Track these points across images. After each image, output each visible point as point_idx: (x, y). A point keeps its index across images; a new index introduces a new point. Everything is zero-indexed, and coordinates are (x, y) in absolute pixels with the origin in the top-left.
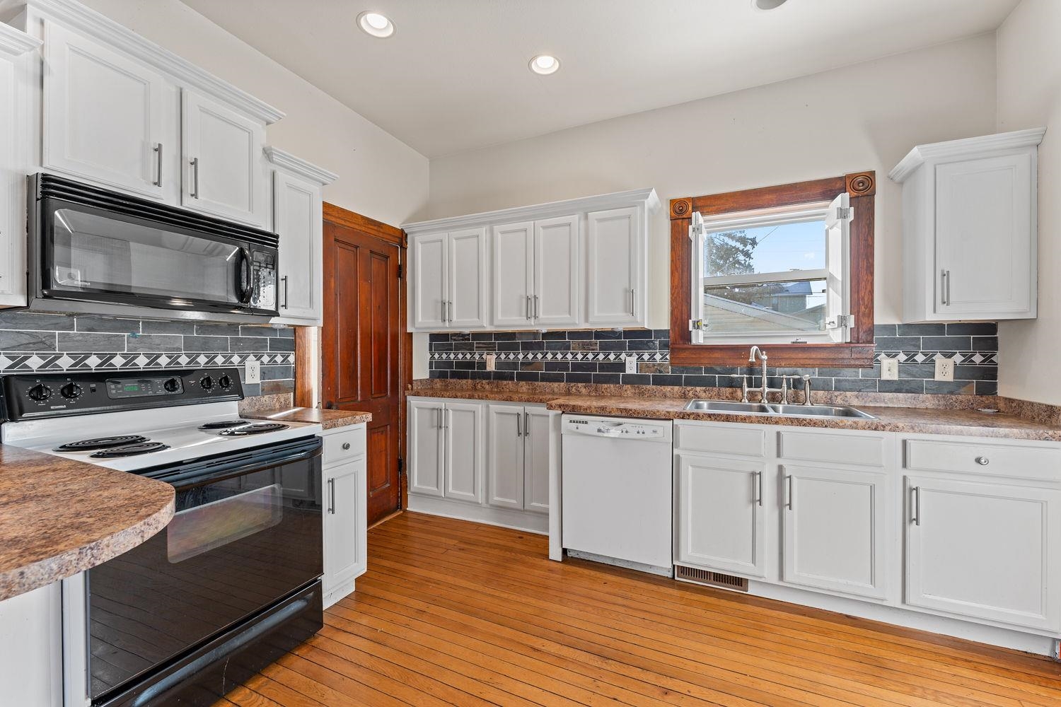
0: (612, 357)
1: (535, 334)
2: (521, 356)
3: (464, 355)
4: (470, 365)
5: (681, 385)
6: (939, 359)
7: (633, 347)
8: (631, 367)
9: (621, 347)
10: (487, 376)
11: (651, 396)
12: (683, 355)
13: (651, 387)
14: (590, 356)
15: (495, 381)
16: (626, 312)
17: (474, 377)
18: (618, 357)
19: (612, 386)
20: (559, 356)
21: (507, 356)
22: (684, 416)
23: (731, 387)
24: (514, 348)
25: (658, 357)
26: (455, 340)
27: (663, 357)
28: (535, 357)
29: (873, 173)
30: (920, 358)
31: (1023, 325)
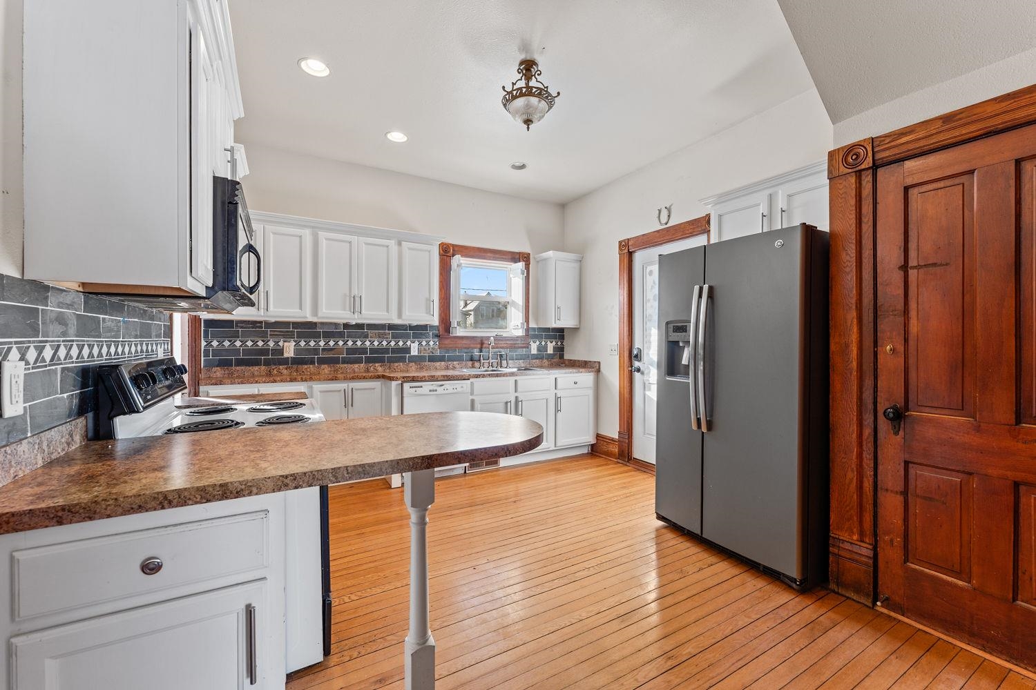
0: (401, 343)
1: (336, 325)
2: (322, 343)
3: (255, 343)
4: (264, 352)
5: (445, 361)
6: (549, 343)
7: (416, 336)
8: (414, 351)
9: (407, 337)
10: (285, 362)
11: (428, 369)
12: (447, 342)
13: (427, 363)
14: (385, 343)
15: (295, 366)
16: (427, 313)
17: (267, 363)
18: (405, 343)
19: (401, 364)
20: (359, 343)
21: (307, 343)
23: (472, 360)
24: (316, 336)
25: (431, 343)
26: (242, 327)
27: (435, 343)
28: (336, 343)
29: (529, 254)
30: (543, 343)
31: (575, 330)
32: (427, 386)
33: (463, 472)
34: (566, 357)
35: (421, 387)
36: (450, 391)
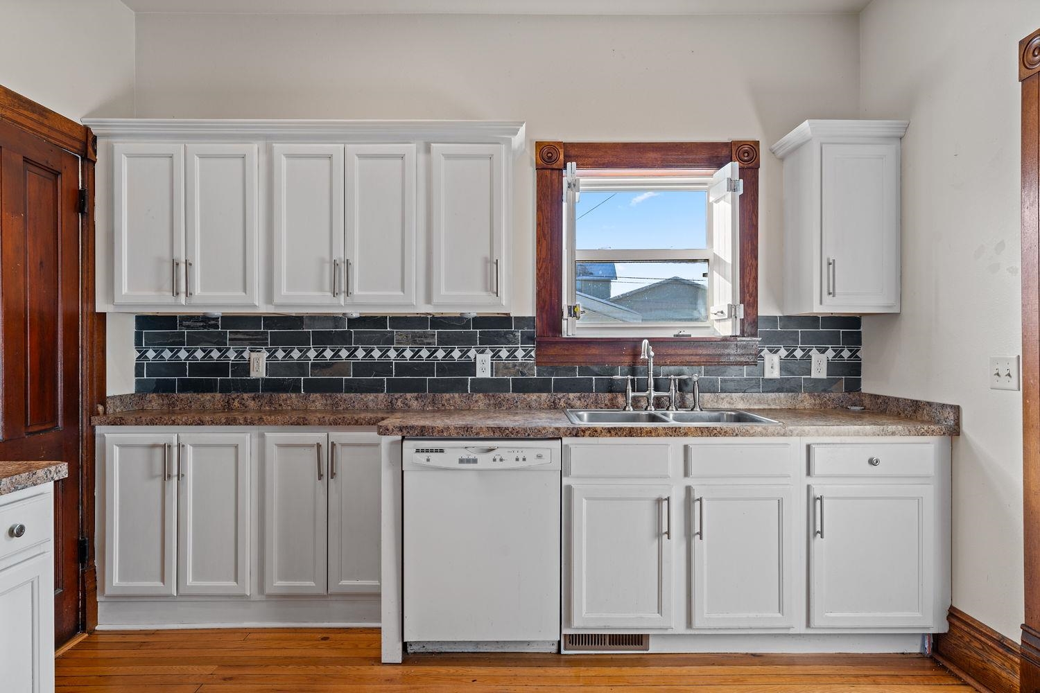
0: (456, 354)
1: (335, 320)
2: (312, 354)
3: (207, 353)
4: (220, 368)
5: (549, 391)
6: (814, 354)
7: (487, 340)
8: (484, 370)
9: (468, 341)
10: (253, 386)
11: (512, 409)
12: (552, 351)
13: (510, 395)
14: (424, 353)
15: (267, 395)
16: (486, 291)
17: (226, 388)
18: (464, 354)
19: (456, 395)
20: (376, 354)
21: (288, 353)
22: (577, 433)
23: (611, 391)
24: (301, 341)
25: (520, 354)
26: (188, 327)
27: (527, 354)
28: (336, 354)
29: (757, 143)
30: (799, 353)
31: (887, 319)
32: (455, 450)
33: (554, 649)
34: (867, 387)
35: (442, 451)
36: (510, 463)
